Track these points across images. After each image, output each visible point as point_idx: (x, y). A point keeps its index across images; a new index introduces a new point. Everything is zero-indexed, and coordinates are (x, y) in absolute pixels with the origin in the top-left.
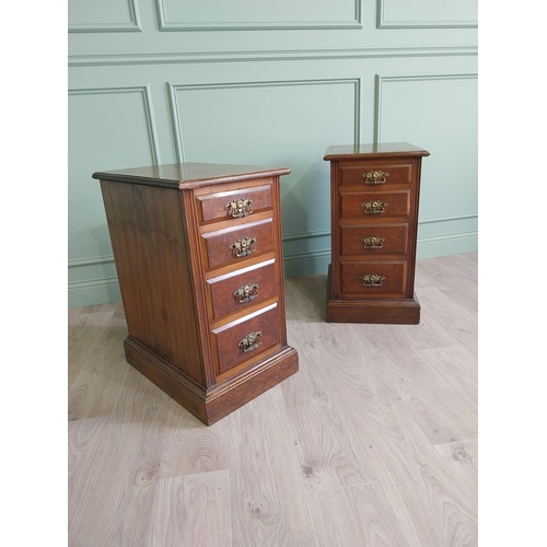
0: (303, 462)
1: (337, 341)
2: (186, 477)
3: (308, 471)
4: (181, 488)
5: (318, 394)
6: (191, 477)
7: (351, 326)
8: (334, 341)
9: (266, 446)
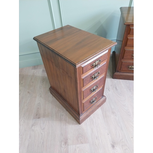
0: (111, 142)
1: (117, 88)
2: (76, 145)
3: (113, 146)
4: (75, 150)
5: (113, 113)
6: (78, 145)
7: (121, 80)
8: (116, 89)
9: (99, 134)
